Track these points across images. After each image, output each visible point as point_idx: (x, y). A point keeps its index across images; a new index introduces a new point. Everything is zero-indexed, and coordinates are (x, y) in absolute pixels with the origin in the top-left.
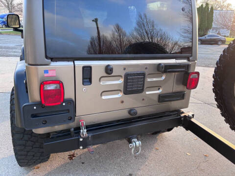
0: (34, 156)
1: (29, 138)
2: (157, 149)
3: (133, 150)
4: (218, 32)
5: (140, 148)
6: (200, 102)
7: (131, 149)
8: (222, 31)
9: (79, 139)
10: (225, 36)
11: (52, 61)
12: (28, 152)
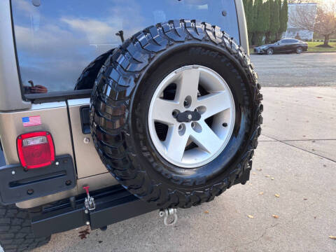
0: (25, 238)
1: (15, 214)
2: (206, 213)
3: (165, 219)
4: (296, 35)
5: (176, 216)
6: (270, 139)
7: (163, 217)
8: (301, 33)
9: (84, 211)
10: (307, 40)
11: (33, 103)
12: (15, 233)
